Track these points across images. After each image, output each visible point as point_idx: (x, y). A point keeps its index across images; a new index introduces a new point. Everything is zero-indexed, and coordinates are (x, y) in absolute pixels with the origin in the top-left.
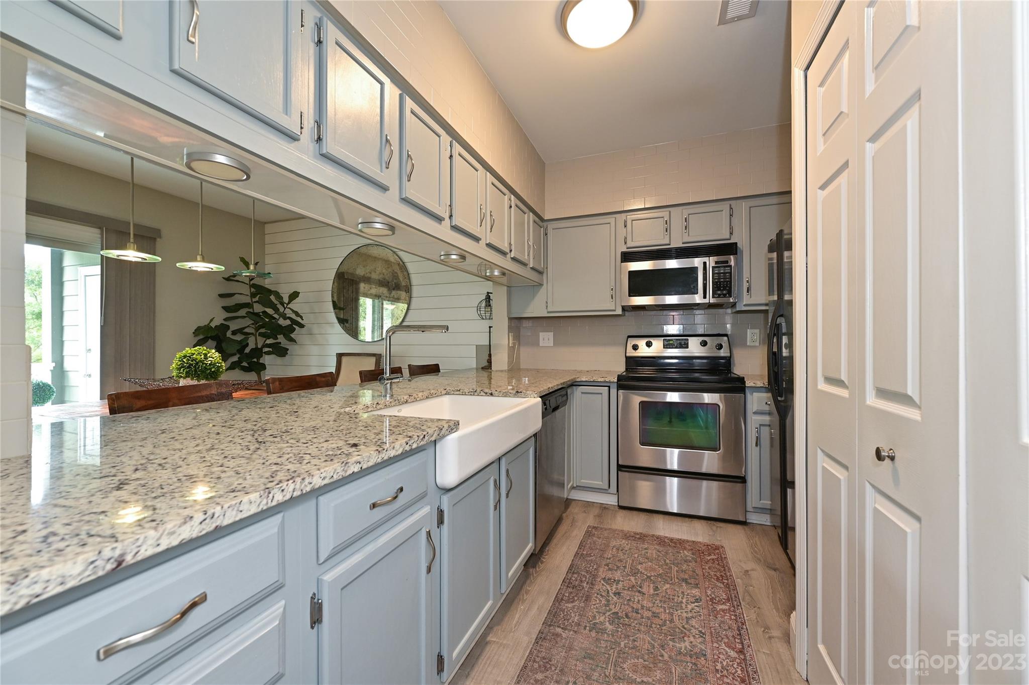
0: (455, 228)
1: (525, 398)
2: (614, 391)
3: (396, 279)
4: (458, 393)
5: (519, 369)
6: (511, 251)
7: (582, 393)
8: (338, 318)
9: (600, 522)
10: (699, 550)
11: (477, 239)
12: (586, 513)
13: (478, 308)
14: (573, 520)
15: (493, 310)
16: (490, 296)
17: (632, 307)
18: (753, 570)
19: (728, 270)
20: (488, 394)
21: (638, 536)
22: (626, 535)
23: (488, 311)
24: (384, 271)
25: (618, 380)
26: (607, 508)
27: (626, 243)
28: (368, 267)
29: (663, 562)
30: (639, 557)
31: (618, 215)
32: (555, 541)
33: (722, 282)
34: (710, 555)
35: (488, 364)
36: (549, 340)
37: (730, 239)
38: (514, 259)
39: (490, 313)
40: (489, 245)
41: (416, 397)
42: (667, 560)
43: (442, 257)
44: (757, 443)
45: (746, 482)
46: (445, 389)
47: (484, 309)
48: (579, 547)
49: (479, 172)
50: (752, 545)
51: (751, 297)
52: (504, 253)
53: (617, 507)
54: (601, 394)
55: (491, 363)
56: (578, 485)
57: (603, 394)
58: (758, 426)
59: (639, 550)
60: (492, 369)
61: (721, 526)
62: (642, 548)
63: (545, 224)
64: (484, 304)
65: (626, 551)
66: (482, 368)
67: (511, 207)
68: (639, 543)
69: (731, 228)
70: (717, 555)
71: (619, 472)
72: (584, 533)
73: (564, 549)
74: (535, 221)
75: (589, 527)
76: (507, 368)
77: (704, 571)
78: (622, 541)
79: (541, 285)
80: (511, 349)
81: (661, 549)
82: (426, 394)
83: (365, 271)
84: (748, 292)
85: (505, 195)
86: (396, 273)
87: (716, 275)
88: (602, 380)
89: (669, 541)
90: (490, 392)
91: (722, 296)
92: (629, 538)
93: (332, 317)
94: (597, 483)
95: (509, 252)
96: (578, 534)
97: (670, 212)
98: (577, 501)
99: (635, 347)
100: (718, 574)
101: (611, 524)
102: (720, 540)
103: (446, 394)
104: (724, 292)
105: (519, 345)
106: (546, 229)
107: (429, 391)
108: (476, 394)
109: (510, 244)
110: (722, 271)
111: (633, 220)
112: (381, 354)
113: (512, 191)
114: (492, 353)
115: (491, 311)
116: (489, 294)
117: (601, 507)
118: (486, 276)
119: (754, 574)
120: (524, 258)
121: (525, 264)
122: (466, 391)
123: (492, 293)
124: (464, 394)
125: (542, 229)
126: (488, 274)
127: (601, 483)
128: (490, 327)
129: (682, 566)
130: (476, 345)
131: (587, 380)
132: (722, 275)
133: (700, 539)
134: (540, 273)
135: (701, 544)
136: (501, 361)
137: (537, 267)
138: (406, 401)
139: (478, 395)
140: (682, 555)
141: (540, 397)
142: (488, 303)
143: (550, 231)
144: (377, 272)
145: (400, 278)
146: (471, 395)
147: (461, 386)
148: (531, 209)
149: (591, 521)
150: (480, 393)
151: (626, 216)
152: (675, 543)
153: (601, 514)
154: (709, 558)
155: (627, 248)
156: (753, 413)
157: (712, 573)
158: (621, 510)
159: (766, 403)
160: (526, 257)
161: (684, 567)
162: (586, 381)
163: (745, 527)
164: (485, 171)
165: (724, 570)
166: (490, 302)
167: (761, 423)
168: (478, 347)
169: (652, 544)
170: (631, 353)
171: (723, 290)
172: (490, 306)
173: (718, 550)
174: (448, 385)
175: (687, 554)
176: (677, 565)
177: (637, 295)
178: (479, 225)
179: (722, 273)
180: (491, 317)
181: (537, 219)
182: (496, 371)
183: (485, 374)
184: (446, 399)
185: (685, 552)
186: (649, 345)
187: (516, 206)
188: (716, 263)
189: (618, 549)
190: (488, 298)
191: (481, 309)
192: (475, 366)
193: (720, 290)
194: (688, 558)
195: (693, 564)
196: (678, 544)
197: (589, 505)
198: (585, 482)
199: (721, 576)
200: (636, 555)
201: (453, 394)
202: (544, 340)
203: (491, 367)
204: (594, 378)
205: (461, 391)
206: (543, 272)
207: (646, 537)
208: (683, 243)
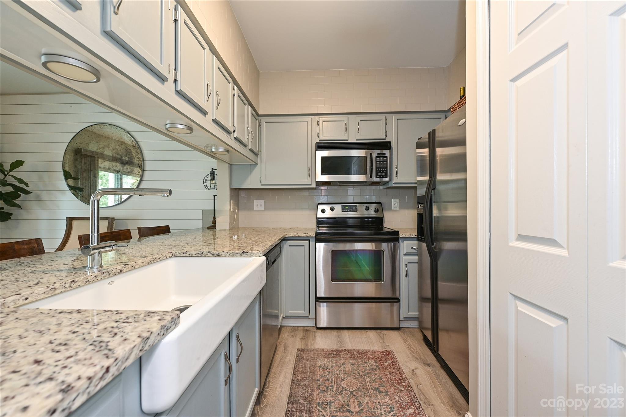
0: (180, 93)
1: (251, 257)
2: (312, 243)
3: (129, 155)
4: (184, 255)
5: (238, 228)
6: (234, 132)
7: (289, 246)
8: (69, 186)
9: (305, 344)
10: (379, 358)
11: (204, 113)
12: (294, 337)
13: (205, 181)
14: (285, 346)
15: (216, 182)
16: (214, 172)
17: (322, 183)
18: (416, 368)
19: (385, 159)
20: (215, 255)
21: (335, 353)
22: (326, 354)
23: (212, 183)
24: (117, 147)
25: (316, 235)
26: (308, 330)
27: (318, 137)
28: (101, 143)
29: (358, 375)
30: (341, 374)
31: (314, 116)
32: (273, 370)
33: (382, 167)
34: (386, 361)
35: (212, 224)
36: (261, 206)
37: (385, 140)
38: (236, 139)
39: (214, 184)
40: (215, 121)
41: (134, 264)
42: (360, 372)
43: (168, 126)
44: (406, 275)
45: (400, 301)
46: (171, 253)
47: (209, 182)
48: (293, 373)
49: (205, 50)
50: (408, 346)
51: (398, 178)
52: (228, 132)
53: (315, 328)
54: (304, 246)
55: (216, 223)
56: (286, 315)
57: (305, 246)
58: (407, 263)
59: (338, 366)
60: (216, 229)
61: (386, 333)
62: (340, 364)
63: (260, 118)
64: (209, 178)
65: (330, 369)
66: (208, 228)
67: (234, 95)
68: (337, 359)
69: (386, 132)
70: (391, 360)
71: (317, 302)
72: (295, 357)
73: (282, 378)
74: (252, 114)
75: (298, 350)
76: (229, 228)
77: (387, 377)
78: (324, 360)
79: (257, 164)
80: (232, 213)
81: (354, 362)
82: (147, 260)
83: (98, 146)
84: (396, 175)
85: (229, 83)
86: (130, 149)
87: (378, 162)
88: (305, 235)
89: (357, 353)
90: (217, 253)
91: (382, 177)
92: (329, 356)
93: (63, 185)
94: (301, 312)
95: (232, 132)
96: (290, 359)
97: (348, 118)
98: (285, 327)
99: (323, 211)
100: (397, 378)
101: (314, 345)
102: (388, 346)
103: (171, 257)
104: (383, 174)
105: (238, 210)
106: (260, 122)
107: (151, 257)
108: (203, 255)
109: (233, 125)
110: (382, 160)
111: (323, 121)
112: (114, 218)
113: (235, 83)
114: (216, 215)
115: (215, 183)
116: (214, 170)
117: (303, 330)
118: (212, 152)
119: (418, 372)
120: (245, 140)
121: (245, 145)
122: (193, 253)
123: (216, 170)
124: (190, 256)
125: (257, 121)
126: (213, 150)
127: (304, 312)
128: (214, 196)
129: (371, 376)
130: (203, 210)
131: (293, 235)
132: (382, 162)
133: (376, 348)
134: (256, 154)
135: (378, 352)
136: (223, 222)
137: (254, 149)
138: (119, 271)
139: (205, 256)
140: (369, 364)
141: (264, 256)
142: (212, 177)
143: (263, 124)
144: (110, 147)
145: (133, 154)
146: (198, 256)
147: (188, 249)
148: (250, 104)
149: (299, 345)
150: (207, 254)
151: (319, 118)
152: (361, 354)
153: (305, 336)
154: (387, 364)
155: (319, 141)
156: (404, 255)
157: (393, 378)
158: (318, 330)
159: (412, 248)
160: (246, 140)
161: (374, 376)
162: (293, 237)
163: (399, 331)
164: (211, 54)
165: (400, 373)
166: (214, 176)
167: (409, 261)
168: (204, 211)
169: (346, 359)
170: (320, 215)
171: (382, 173)
172: (214, 179)
173: (390, 355)
174: (174, 246)
175: (372, 363)
176: (368, 375)
177: (327, 174)
178: (206, 99)
179: (382, 161)
180: (215, 188)
181: (254, 113)
182: (220, 230)
183: (211, 232)
184: (172, 262)
185: (370, 361)
186: (332, 209)
187: (238, 96)
188: (378, 154)
189: (324, 369)
190: (213, 174)
191: (207, 182)
192: (202, 227)
193: (380, 173)
194: (373, 367)
195: (378, 372)
196: (363, 354)
197: (295, 329)
198: (291, 312)
199: (399, 379)
200: (338, 372)
201: (179, 256)
202: (257, 206)
203: (216, 227)
204: (299, 234)
205: (188, 253)
206: (258, 155)
207: (341, 352)
208: (356, 140)
